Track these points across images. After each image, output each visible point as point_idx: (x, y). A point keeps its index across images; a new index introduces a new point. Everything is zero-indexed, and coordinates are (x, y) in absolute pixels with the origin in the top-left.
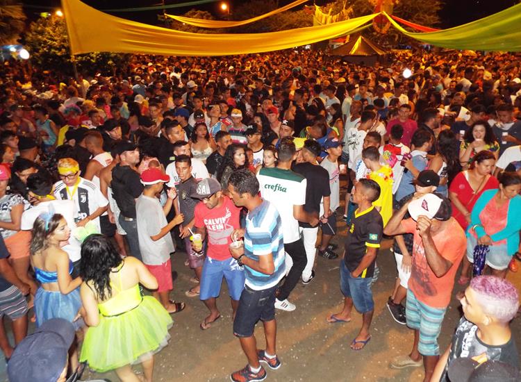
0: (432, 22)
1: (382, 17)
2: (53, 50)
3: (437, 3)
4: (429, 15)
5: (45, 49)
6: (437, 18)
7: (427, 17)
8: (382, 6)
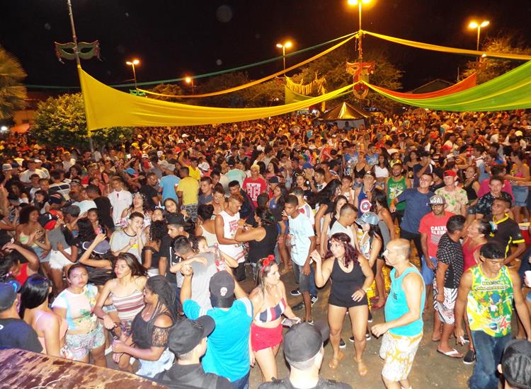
0: (396, 88)
1: (361, 85)
2: (65, 127)
3: (398, 72)
4: (392, 82)
5: (57, 127)
6: (399, 84)
7: (391, 84)
8: (359, 76)
